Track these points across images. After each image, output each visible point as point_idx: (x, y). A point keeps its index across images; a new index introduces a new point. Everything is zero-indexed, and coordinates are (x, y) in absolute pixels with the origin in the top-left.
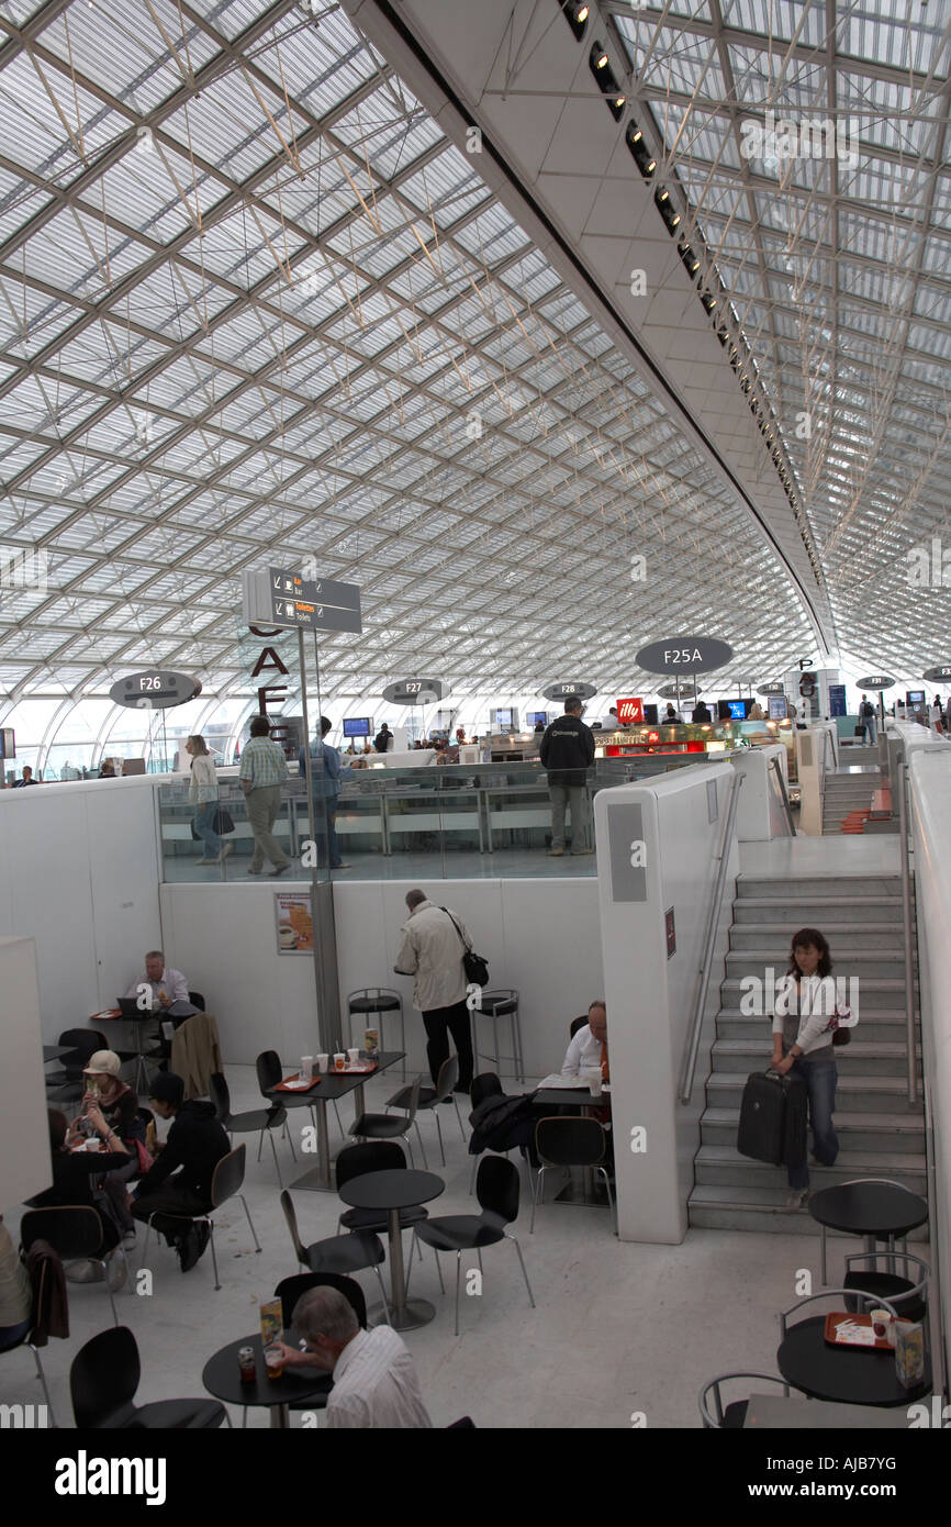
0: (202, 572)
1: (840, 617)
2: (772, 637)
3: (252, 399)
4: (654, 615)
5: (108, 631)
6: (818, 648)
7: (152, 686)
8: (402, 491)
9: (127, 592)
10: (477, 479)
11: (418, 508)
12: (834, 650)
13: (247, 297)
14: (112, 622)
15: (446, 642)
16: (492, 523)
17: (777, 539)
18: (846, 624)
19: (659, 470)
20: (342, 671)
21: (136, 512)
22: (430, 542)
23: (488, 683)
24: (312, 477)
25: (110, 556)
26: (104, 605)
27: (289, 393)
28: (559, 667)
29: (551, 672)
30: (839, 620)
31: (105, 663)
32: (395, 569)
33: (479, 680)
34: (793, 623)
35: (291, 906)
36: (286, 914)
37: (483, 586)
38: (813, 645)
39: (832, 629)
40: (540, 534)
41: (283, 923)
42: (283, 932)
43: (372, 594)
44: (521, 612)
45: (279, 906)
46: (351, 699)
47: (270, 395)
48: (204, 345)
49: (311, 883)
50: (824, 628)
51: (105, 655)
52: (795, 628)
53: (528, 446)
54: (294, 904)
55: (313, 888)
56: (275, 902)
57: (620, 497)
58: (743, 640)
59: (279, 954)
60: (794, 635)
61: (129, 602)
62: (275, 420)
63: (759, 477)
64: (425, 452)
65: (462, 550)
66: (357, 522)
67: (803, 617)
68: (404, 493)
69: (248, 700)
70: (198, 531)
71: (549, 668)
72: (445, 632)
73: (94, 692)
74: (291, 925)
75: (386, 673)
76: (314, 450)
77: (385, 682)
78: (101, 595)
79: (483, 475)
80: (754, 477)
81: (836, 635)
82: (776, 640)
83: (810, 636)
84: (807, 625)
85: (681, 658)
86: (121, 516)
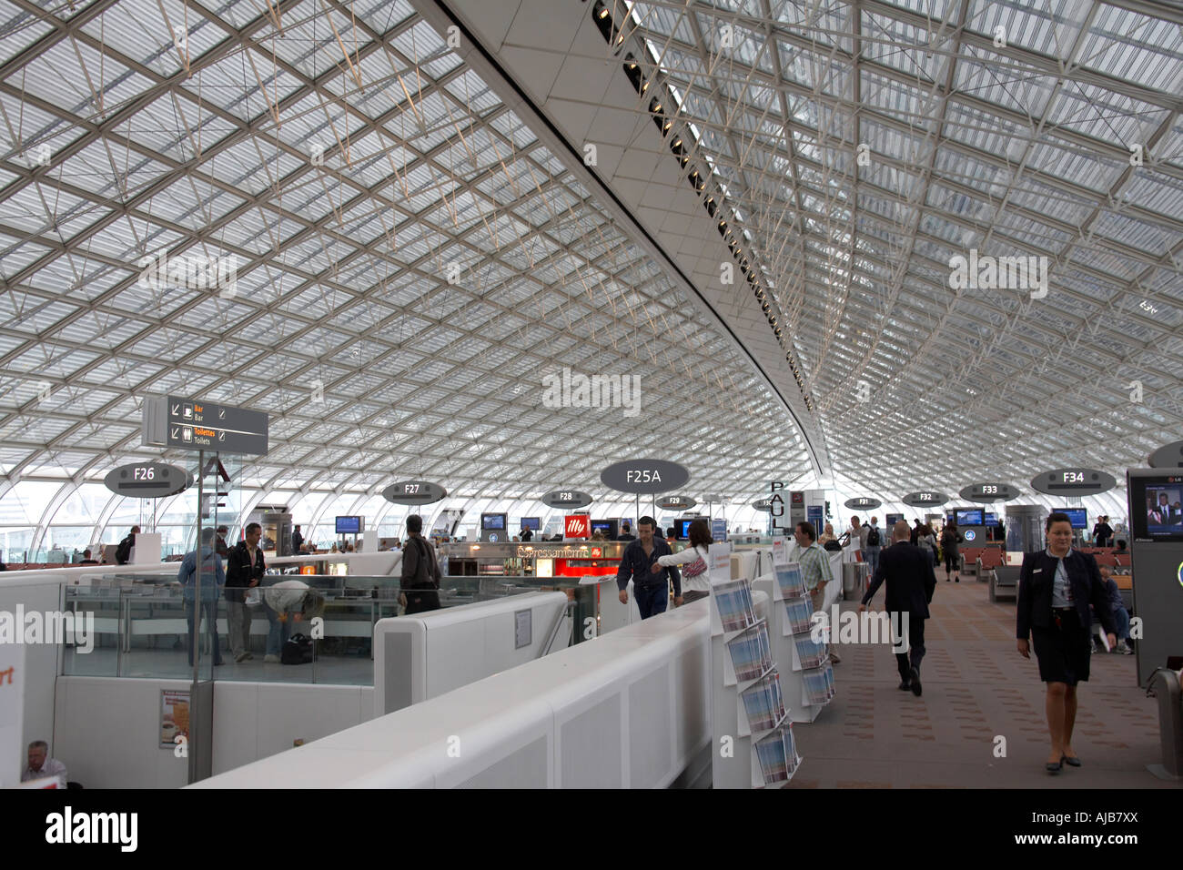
0: (207, 371)
1: (830, 439)
2: (768, 456)
3: (253, 218)
4: (653, 431)
5: (112, 420)
6: (813, 468)
7: (146, 476)
8: (403, 308)
9: (133, 385)
10: (475, 300)
11: (419, 324)
12: (827, 471)
13: (247, 128)
14: (115, 413)
15: (452, 446)
16: (491, 340)
17: (764, 368)
18: (838, 447)
19: (651, 300)
20: (348, 469)
21: (141, 313)
22: (433, 354)
23: (493, 486)
24: (313, 291)
25: (114, 352)
26: (110, 396)
27: (291, 216)
28: (562, 476)
29: (554, 479)
30: (831, 444)
31: (109, 451)
32: (399, 377)
33: (484, 483)
34: (789, 443)
35: (175, 702)
36: (169, 710)
37: (485, 397)
38: (808, 465)
39: (824, 452)
40: (539, 352)
41: (167, 718)
42: (166, 727)
43: (378, 399)
44: (523, 422)
45: (165, 702)
46: (357, 496)
47: (271, 216)
48: (205, 168)
49: (192, 681)
50: (816, 450)
51: (110, 443)
52: (790, 449)
53: (524, 274)
54: (178, 700)
55: (194, 686)
56: (161, 699)
57: (613, 323)
58: (740, 457)
59: (160, 748)
60: (789, 455)
61: (133, 395)
62: (273, 240)
63: (739, 312)
64: (423, 274)
65: (463, 364)
66: (360, 334)
67: (798, 438)
68: (404, 310)
69: (254, 492)
70: (201, 333)
71: (553, 474)
72: (450, 437)
73: (95, 477)
74: (173, 720)
75: (392, 472)
76: (316, 267)
77: (389, 481)
78: (105, 386)
79: (481, 298)
80: (735, 312)
81: (829, 457)
82: (773, 459)
83: (805, 456)
84: (802, 446)
85: (642, 478)
86: (126, 316)
